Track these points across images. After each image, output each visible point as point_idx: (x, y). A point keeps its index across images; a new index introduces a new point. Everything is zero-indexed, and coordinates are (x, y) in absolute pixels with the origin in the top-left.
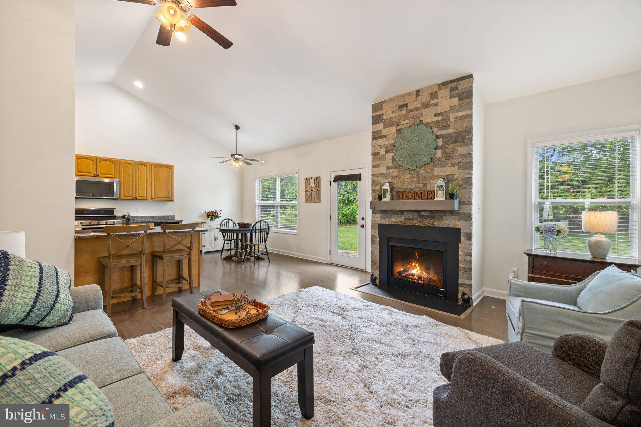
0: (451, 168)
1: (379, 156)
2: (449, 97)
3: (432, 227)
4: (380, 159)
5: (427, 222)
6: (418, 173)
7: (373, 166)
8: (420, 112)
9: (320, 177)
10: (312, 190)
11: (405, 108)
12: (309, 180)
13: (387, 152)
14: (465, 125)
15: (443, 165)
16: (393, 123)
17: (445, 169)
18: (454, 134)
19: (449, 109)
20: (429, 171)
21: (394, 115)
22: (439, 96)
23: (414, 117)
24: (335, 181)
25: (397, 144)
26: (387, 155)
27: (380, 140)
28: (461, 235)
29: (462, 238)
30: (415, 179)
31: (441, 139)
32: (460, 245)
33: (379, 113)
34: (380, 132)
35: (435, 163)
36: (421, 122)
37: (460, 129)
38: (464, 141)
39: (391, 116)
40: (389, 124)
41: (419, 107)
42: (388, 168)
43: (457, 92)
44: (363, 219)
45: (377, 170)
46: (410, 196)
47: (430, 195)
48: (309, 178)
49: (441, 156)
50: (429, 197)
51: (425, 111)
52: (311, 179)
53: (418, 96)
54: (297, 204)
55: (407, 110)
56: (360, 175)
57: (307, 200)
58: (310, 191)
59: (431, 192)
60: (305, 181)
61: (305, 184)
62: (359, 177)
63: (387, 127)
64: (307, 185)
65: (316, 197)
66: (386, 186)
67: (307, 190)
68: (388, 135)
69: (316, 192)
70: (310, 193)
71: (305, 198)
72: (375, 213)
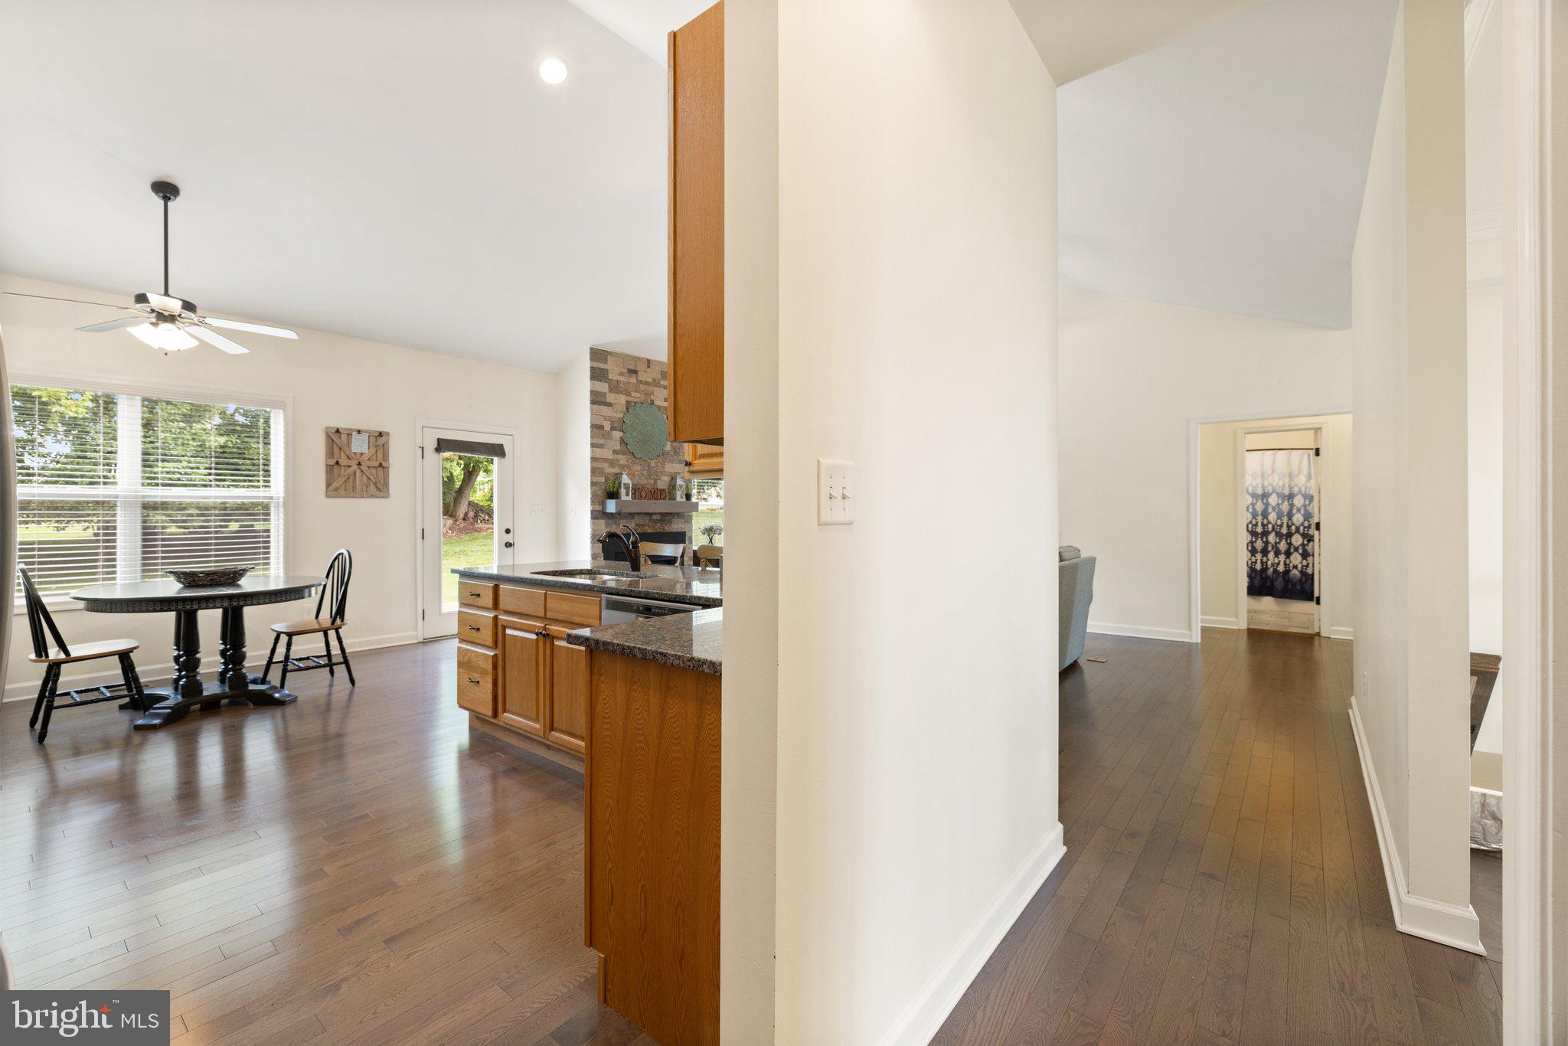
0: (679, 465)
1: (601, 431)
3: (663, 532)
4: (603, 436)
5: (659, 528)
6: (649, 464)
7: (593, 445)
8: (651, 388)
9: (388, 434)
10: (359, 464)
11: (634, 376)
12: (344, 437)
13: (613, 428)
15: (672, 460)
16: (621, 389)
17: (675, 465)
20: (659, 464)
21: (621, 379)
23: (645, 392)
24: (438, 450)
25: (628, 422)
26: (614, 432)
27: (605, 407)
28: (687, 539)
30: (645, 473)
33: (603, 366)
34: (604, 395)
35: (665, 456)
36: (652, 401)
39: (618, 378)
40: (615, 388)
41: (650, 383)
42: (615, 452)
44: (508, 531)
45: (599, 452)
46: (644, 494)
47: (662, 494)
48: (352, 430)
49: (669, 449)
50: (662, 497)
51: (656, 390)
52: (355, 434)
53: (649, 367)
54: (272, 498)
55: (637, 379)
56: (501, 446)
57: (336, 489)
58: (349, 466)
59: (664, 490)
60: (328, 435)
61: (327, 444)
62: (498, 450)
63: (613, 392)
64: (336, 449)
65: (375, 484)
66: (625, 479)
67: (337, 463)
68: (615, 404)
69: (374, 471)
70: (350, 471)
71: (328, 485)
72: (597, 518)
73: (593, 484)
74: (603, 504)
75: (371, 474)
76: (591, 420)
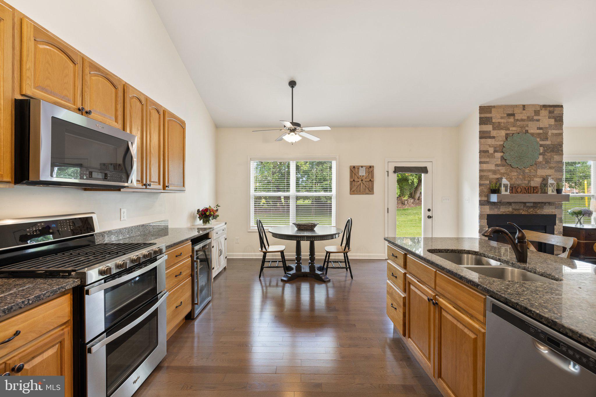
0: (549, 170)
1: (487, 154)
2: (547, 117)
3: (535, 214)
4: (488, 157)
5: (531, 211)
6: (524, 172)
7: (481, 163)
8: (526, 123)
9: (373, 167)
10: (362, 180)
11: (512, 117)
12: (356, 169)
13: (495, 151)
14: (558, 140)
15: (543, 167)
16: (502, 127)
17: (546, 170)
18: (551, 145)
19: (548, 126)
20: (532, 171)
21: (502, 121)
22: (541, 115)
23: (521, 126)
24: (395, 172)
25: (507, 146)
26: (496, 153)
27: (490, 140)
28: (557, 220)
29: (557, 222)
30: (521, 177)
31: (542, 148)
32: (555, 227)
33: (488, 115)
34: (489, 132)
35: (538, 165)
36: (527, 132)
37: (556, 143)
38: (558, 152)
39: (500, 120)
40: (497, 127)
41: (525, 119)
42: (497, 165)
43: (553, 115)
44: (429, 210)
45: (485, 166)
46: (519, 190)
47: (535, 190)
48: (359, 166)
49: (541, 160)
50: (535, 192)
51: (530, 124)
52: (360, 168)
53: (524, 109)
54: (332, 195)
55: (515, 119)
56: (426, 168)
57: (354, 191)
58: (358, 181)
59: (536, 187)
60: (351, 169)
61: (350, 172)
62: (425, 170)
63: (496, 130)
64: (353, 174)
65: (368, 188)
66: (505, 181)
67: (354, 180)
68: (497, 137)
69: (367, 183)
70: (358, 183)
71: (351, 189)
72: (484, 205)
73: (480, 185)
74: (488, 197)
75: (367, 184)
76: (479, 148)
